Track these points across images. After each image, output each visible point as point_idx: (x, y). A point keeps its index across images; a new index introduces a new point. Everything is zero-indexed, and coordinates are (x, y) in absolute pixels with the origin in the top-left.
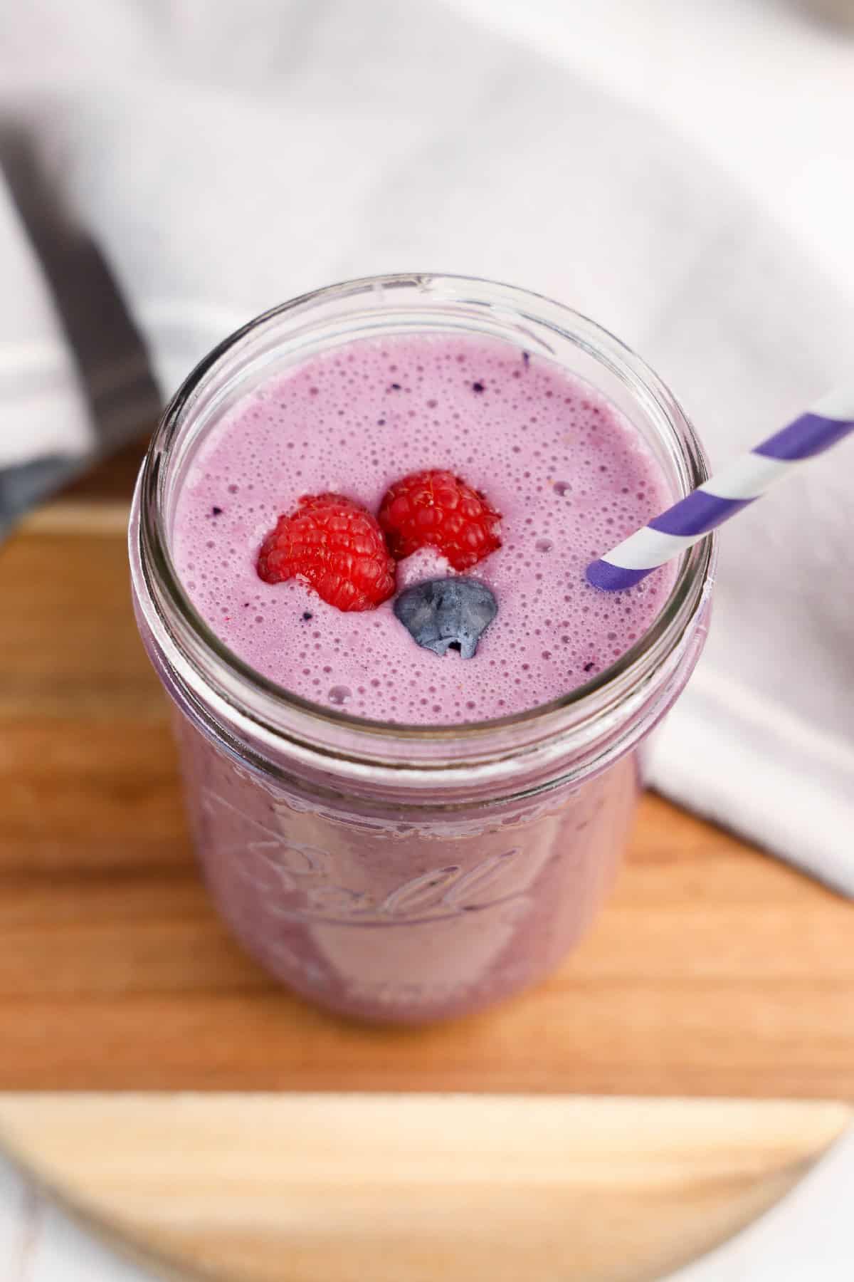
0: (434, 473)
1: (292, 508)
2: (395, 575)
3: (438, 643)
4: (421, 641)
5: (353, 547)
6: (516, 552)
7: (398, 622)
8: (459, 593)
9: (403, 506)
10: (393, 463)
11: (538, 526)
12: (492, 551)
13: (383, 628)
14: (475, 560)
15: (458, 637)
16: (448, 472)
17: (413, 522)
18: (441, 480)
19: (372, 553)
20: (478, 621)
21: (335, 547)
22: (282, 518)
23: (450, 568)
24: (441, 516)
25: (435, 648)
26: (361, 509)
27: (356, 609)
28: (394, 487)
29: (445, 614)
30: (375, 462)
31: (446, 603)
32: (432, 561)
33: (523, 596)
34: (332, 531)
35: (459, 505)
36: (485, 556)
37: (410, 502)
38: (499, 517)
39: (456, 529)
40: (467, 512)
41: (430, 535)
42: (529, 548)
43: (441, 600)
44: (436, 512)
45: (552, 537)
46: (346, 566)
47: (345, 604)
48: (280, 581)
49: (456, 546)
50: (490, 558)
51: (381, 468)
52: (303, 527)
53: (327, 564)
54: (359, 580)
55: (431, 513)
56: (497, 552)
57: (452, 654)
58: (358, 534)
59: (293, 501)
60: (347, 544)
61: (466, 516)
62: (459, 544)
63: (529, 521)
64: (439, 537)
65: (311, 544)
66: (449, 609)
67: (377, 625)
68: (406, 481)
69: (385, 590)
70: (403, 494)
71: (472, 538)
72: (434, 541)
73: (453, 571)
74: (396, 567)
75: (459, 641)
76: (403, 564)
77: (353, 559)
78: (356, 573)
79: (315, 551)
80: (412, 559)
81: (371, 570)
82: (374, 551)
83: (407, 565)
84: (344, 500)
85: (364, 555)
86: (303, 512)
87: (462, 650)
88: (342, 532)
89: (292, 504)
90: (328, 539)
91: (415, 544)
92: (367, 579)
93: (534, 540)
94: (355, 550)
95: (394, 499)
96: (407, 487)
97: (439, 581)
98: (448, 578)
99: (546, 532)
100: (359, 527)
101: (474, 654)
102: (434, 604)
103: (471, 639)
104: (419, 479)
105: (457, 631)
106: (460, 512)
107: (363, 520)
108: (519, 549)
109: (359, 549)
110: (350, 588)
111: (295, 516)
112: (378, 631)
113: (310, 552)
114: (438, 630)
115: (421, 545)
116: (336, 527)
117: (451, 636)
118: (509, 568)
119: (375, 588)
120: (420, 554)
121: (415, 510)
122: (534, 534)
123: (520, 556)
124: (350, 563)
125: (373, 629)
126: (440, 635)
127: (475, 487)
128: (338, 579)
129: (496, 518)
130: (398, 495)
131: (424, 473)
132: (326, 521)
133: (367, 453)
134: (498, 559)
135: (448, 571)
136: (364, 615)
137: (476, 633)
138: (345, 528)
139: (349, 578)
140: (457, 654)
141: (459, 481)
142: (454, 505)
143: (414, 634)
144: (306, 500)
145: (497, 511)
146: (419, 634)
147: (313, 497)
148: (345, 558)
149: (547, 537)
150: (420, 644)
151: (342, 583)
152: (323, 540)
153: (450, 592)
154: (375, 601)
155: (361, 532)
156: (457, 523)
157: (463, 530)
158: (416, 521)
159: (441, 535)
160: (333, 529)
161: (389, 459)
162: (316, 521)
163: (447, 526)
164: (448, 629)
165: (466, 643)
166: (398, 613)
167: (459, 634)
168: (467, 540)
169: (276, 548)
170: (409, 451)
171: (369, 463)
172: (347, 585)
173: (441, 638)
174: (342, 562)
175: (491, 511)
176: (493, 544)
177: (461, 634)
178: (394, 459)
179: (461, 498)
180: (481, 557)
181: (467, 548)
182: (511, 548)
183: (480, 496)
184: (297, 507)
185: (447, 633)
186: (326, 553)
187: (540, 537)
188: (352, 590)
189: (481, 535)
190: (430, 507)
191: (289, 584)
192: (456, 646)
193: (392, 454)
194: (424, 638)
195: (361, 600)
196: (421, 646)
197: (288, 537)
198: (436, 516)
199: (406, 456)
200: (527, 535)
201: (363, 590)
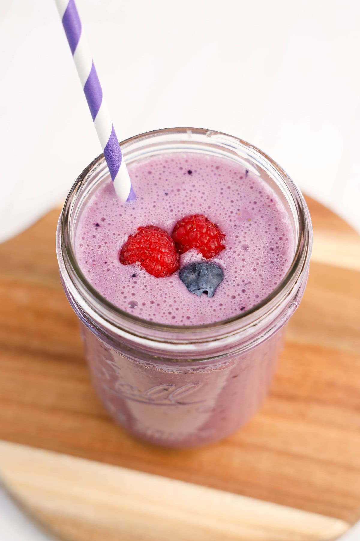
0: (196, 216)
1: (135, 232)
2: (179, 261)
3: (198, 291)
4: (190, 290)
5: (160, 250)
6: (232, 251)
7: (181, 282)
8: (207, 269)
9: (182, 230)
10: (179, 211)
11: (241, 238)
12: (222, 250)
13: (173, 284)
14: (213, 254)
16: (202, 216)
17: (187, 237)
18: (199, 219)
19: (169, 252)
20: (215, 281)
21: (152, 250)
22: (130, 237)
23: (203, 258)
24: (199, 236)
25: (197, 293)
26: (165, 232)
27: (161, 276)
28: (178, 222)
29: (202, 278)
30: (172, 211)
31: (201, 274)
32: (195, 255)
33: (236, 268)
34: (151, 243)
35: (207, 231)
36: (218, 253)
37: (185, 229)
38: (225, 235)
39: (206, 241)
40: (210, 233)
41: (194, 243)
42: (239, 248)
43: (200, 272)
44: (197, 234)
45: (248, 243)
46: (157, 258)
47: (157, 275)
48: (129, 264)
49: (206, 249)
50: (221, 253)
51: (174, 213)
52: (139, 240)
53: (149, 257)
54: (162, 264)
55: (195, 233)
56: (224, 251)
57: (204, 296)
59: (135, 229)
60: (158, 248)
61: (210, 235)
62: (206, 247)
63: (237, 237)
65: (142, 248)
66: (203, 276)
67: (171, 282)
68: (183, 220)
69: (174, 268)
70: (182, 226)
71: (213, 246)
72: (196, 246)
73: (205, 259)
74: (179, 257)
75: (207, 290)
76: (183, 256)
77: (160, 254)
78: (162, 261)
79: (144, 251)
80: (186, 254)
81: (168, 260)
82: (170, 251)
83: (184, 257)
84: (157, 229)
85: (165, 253)
86: (139, 234)
87: (208, 294)
88: (156, 243)
89: (134, 231)
90: (150, 246)
91: (188, 247)
92: (166, 264)
93: (240, 245)
95: (179, 228)
96: (184, 223)
97: (199, 264)
98: (202, 262)
99: (245, 241)
100: (163, 240)
101: (214, 295)
102: (196, 274)
103: (212, 289)
104: (190, 219)
106: (207, 234)
107: (165, 237)
108: (234, 249)
109: (163, 251)
111: (136, 236)
112: (171, 285)
113: (142, 252)
114: (198, 285)
115: (191, 248)
116: (153, 241)
117: (204, 288)
118: (230, 257)
119: (170, 267)
120: (190, 252)
121: (188, 232)
122: (240, 242)
123: (235, 252)
124: (159, 256)
125: (169, 284)
126: (199, 287)
127: (214, 222)
128: (154, 264)
129: (223, 236)
130: (181, 226)
131: (191, 216)
132: (149, 238)
133: (168, 207)
134: (225, 254)
135: (202, 259)
137: (214, 287)
138: (157, 241)
139: (159, 263)
140: (206, 296)
141: (206, 219)
142: (204, 231)
143: (188, 286)
144: (141, 229)
145: (224, 233)
146: (190, 287)
147: (143, 227)
148: (157, 254)
149: (246, 243)
150: (190, 291)
151: (156, 265)
152: (148, 246)
153: (203, 269)
154: (170, 273)
155: (164, 243)
156: (206, 238)
157: (209, 242)
158: (188, 237)
159: (199, 244)
160: (152, 241)
162: (144, 238)
163: (201, 240)
164: (202, 285)
165: (210, 291)
166: (180, 277)
167: (207, 287)
168: (210, 245)
169: (127, 250)
170: (185, 205)
171: (169, 211)
172: (158, 266)
173: (199, 289)
174: (156, 255)
175: (221, 233)
176: (223, 248)
178: (179, 209)
179: (208, 227)
180: (217, 253)
181: (210, 249)
182: (231, 248)
183: (216, 226)
184: (137, 232)
185: (202, 287)
186: (149, 252)
187: (243, 243)
188: (160, 268)
189: (217, 245)
190: (194, 231)
191: (133, 266)
192: (206, 292)
193: (178, 207)
194: (192, 289)
195: (164, 272)
196: (191, 292)
197: (132, 245)
198: (197, 235)
199: (184, 208)
200: (237, 243)
201: (165, 268)
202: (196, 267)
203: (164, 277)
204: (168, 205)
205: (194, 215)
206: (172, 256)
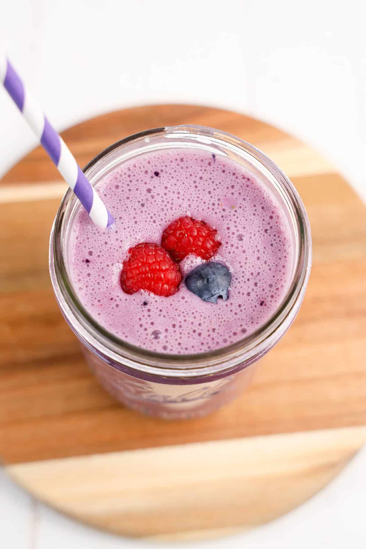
0: (181, 220)
1: (127, 256)
2: (180, 270)
3: (212, 298)
4: (204, 299)
5: (161, 269)
6: (229, 245)
7: (191, 293)
8: (214, 273)
9: (173, 239)
10: (162, 220)
11: (233, 229)
12: (218, 247)
13: (186, 299)
14: (212, 254)
15: (220, 293)
17: (179, 244)
18: (185, 222)
20: (225, 282)
21: (153, 271)
22: (124, 263)
23: (203, 260)
24: (192, 240)
25: (212, 300)
26: (156, 246)
27: (171, 295)
28: (165, 231)
29: (212, 285)
31: (210, 280)
33: (240, 263)
34: (149, 263)
35: (198, 232)
36: (216, 250)
37: (175, 237)
38: (216, 231)
39: (200, 244)
40: (202, 234)
41: (189, 249)
42: (234, 240)
43: (208, 279)
44: (189, 239)
45: (241, 232)
46: (161, 278)
47: (168, 294)
48: (135, 292)
49: (203, 251)
50: (219, 250)
51: (158, 223)
52: (136, 265)
53: (153, 279)
54: (169, 282)
55: (186, 239)
56: (221, 247)
58: (161, 261)
59: (126, 253)
60: (158, 267)
61: (202, 236)
62: (203, 249)
63: (228, 228)
64: (194, 249)
65: (143, 273)
66: (213, 283)
67: (183, 298)
68: (170, 227)
69: (179, 280)
70: (171, 233)
71: (209, 246)
72: (192, 251)
74: (179, 267)
77: (163, 273)
78: (167, 279)
81: (172, 276)
82: (170, 266)
84: (146, 244)
85: (167, 270)
86: (132, 256)
87: (223, 298)
88: (154, 263)
89: (126, 255)
90: (149, 268)
91: (184, 253)
92: (172, 280)
93: (235, 236)
94: (162, 269)
95: (167, 237)
96: (171, 230)
98: (203, 265)
100: (160, 257)
101: (228, 297)
102: (205, 282)
103: (225, 292)
104: (176, 225)
105: (219, 290)
106: (199, 235)
107: (159, 252)
109: (164, 268)
110: (166, 286)
111: (130, 259)
112: (184, 301)
113: (144, 276)
114: (211, 293)
115: (187, 254)
116: (151, 262)
117: (217, 294)
118: (230, 253)
119: (176, 282)
120: (188, 258)
121: (180, 240)
122: (233, 233)
123: (232, 246)
124: (163, 276)
125: (181, 300)
126: (212, 294)
127: (200, 220)
128: (160, 285)
129: (214, 232)
130: (168, 234)
131: (176, 222)
132: (145, 260)
133: (149, 219)
136: (175, 295)
137: (226, 289)
138: (154, 260)
139: (164, 282)
140: (222, 300)
141: (192, 220)
142: (195, 233)
143: (200, 296)
144: (131, 250)
145: (214, 228)
146: (203, 296)
147: (134, 248)
148: (160, 274)
149: (240, 233)
150: (204, 300)
151: (163, 285)
152: (147, 269)
153: (210, 274)
154: (177, 287)
155: (161, 259)
156: (199, 241)
157: (203, 243)
158: (181, 244)
159: (194, 247)
161: (160, 218)
162: (141, 261)
163: (196, 243)
164: (215, 291)
165: (224, 294)
166: (189, 288)
169: (128, 279)
170: (165, 211)
173: (213, 296)
174: (159, 276)
175: (211, 230)
176: (219, 244)
177: (221, 291)
179: (197, 228)
180: (215, 252)
181: (207, 250)
182: (227, 243)
183: (203, 223)
184: (129, 255)
185: (215, 293)
186: (151, 275)
187: (237, 234)
189: (212, 243)
190: (186, 237)
192: (221, 297)
193: (159, 216)
194: (206, 297)
195: (173, 290)
197: (131, 272)
198: (189, 241)
199: (166, 214)
200: (230, 234)
201: (171, 285)
202: (202, 274)
203: (174, 294)
204: (149, 217)
205: (178, 218)
206: (173, 269)
